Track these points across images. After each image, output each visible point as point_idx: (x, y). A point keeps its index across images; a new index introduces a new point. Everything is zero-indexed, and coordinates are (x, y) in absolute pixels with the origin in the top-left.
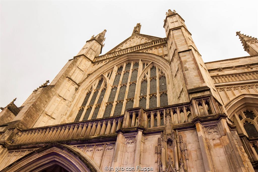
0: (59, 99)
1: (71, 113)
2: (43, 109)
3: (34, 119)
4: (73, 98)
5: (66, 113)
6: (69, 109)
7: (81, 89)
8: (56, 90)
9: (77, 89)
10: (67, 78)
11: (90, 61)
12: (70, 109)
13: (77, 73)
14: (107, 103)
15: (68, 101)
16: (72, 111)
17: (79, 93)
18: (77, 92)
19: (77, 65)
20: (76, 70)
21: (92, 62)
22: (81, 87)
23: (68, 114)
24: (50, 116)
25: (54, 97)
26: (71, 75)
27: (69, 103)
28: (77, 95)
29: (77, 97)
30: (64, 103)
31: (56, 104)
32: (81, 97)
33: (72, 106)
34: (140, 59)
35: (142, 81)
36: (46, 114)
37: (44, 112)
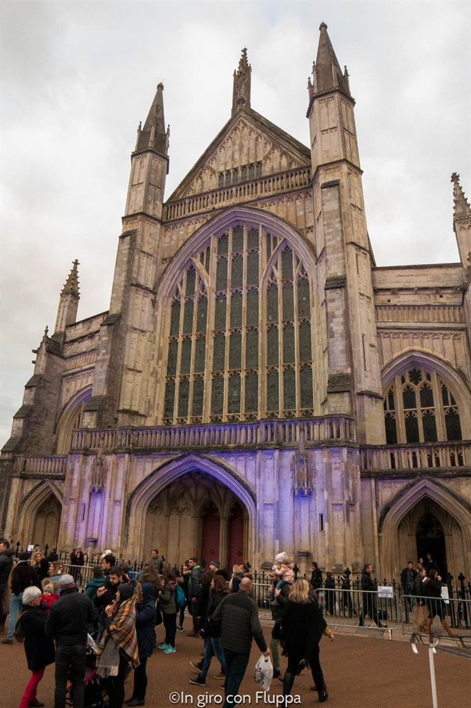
0: (135, 335)
1: (159, 351)
2: (121, 363)
3: (117, 384)
4: (155, 323)
5: (153, 355)
6: (154, 346)
7: (160, 299)
8: (125, 321)
9: (154, 302)
10: (133, 288)
11: (157, 222)
12: (156, 346)
13: (144, 267)
14: (214, 332)
15: (149, 333)
16: (159, 347)
17: (160, 309)
18: (156, 307)
19: (138, 246)
20: (141, 261)
21: (162, 223)
22: (159, 294)
23: (156, 355)
24: (133, 370)
25: (128, 336)
26: (135, 276)
27: (150, 335)
28: (159, 313)
29: (159, 318)
30: (145, 339)
31: (135, 346)
32: (165, 316)
33: (157, 339)
34: (261, 223)
35: (268, 286)
36: (128, 369)
37: (125, 367)
